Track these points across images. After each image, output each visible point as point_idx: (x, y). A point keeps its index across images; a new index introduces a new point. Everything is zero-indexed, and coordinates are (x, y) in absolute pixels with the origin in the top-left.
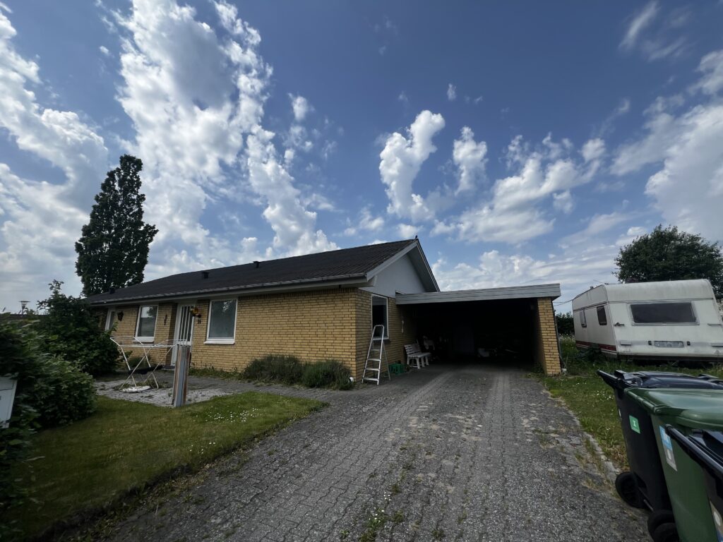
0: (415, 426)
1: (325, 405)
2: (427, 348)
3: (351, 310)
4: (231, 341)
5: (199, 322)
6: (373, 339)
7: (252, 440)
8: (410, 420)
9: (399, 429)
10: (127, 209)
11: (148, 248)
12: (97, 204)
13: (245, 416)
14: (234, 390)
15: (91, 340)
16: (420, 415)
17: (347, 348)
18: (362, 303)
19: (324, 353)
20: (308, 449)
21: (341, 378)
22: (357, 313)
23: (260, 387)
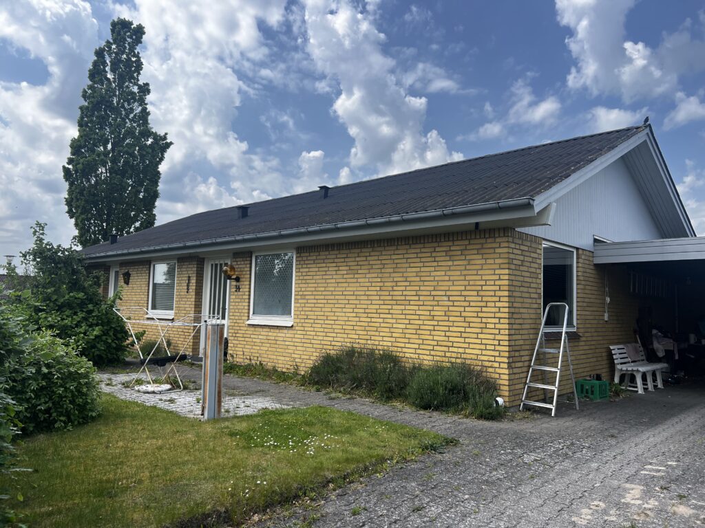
0: (639, 502)
1: (451, 442)
2: (661, 354)
3: (500, 272)
4: (287, 321)
5: (238, 289)
6: (543, 330)
7: (325, 485)
8: (626, 490)
9: (602, 505)
10: (125, 109)
11: (159, 172)
12: (86, 104)
13: (312, 446)
14: (295, 401)
15: (90, 312)
16: (648, 483)
17: (491, 342)
18: (522, 258)
19: (446, 349)
20: (420, 515)
21: (480, 397)
22: (513, 278)
23: (335, 401)
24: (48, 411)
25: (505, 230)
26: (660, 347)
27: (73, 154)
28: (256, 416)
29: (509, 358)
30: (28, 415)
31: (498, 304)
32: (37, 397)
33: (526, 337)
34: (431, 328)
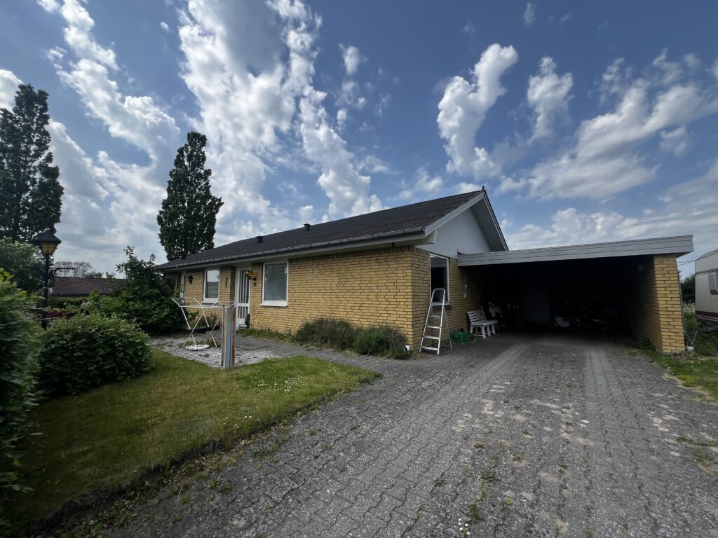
0: (492, 413)
1: (378, 376)
2: (493, 315)
3: (407, 271)
4: (284, 303)
5: (255, 284)
6: (431, 304)
7: (294, 413)
8: (484, 404)
9: (470, 416)
10: (196, 183)
11: (215, 219)
12: (172, 180)
13: (290, 385)
14: (286, 353)
15: (163, 301)
16: (496, 397)
17: (402, 313)
18: (418, 263)
19: (376, 318)
20: (356, 432)
21: (396, 346)
22: (414, 275)
23: (312, 352)
24: (112, 369)
25: (409, 247)
26: (493, 311)
27: (163, 208)
28: (259, 364)
29: (412, 322)
30: (97, 373)
31: (406, 291)
32: (104, 359)
33: (422, 309)
34: (368, 305)
